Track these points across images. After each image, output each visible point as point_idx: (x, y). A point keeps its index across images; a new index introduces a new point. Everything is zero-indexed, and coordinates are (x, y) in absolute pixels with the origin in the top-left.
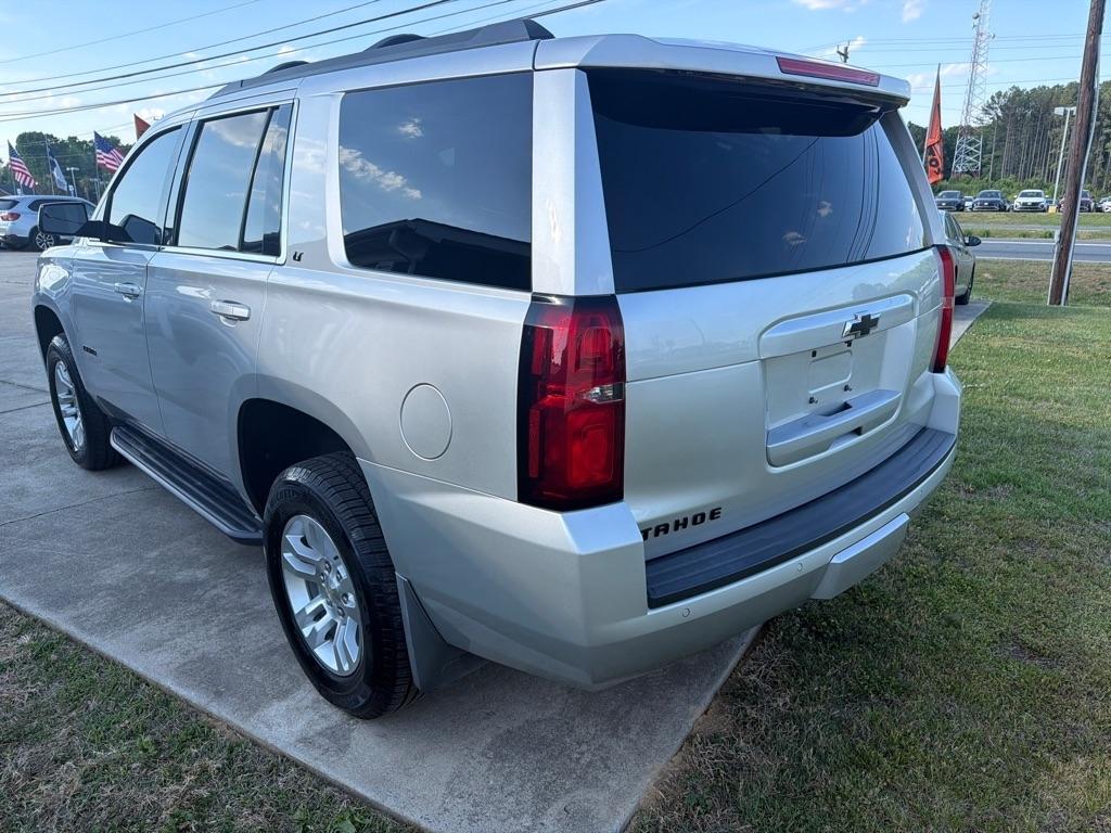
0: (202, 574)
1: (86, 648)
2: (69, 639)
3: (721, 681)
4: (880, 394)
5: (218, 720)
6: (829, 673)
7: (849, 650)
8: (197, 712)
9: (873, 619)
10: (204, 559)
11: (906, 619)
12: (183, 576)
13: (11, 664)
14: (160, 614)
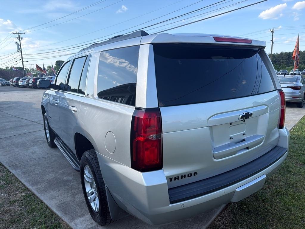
0: (71, 178)
1: (37, 197)
2: (34, 194)
3: (209, 223)
4: (257, 136)
5: (64, 222)
6: (244, 224)
7: (252, 216)
8: (59, 219)
9: (262, 206)
10: (73, 174)
11: (273, 207)
12: (66, 178)
13: (18, 201)
14: (57, 189)
